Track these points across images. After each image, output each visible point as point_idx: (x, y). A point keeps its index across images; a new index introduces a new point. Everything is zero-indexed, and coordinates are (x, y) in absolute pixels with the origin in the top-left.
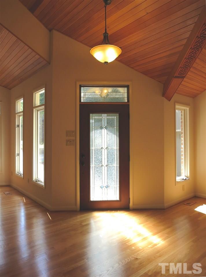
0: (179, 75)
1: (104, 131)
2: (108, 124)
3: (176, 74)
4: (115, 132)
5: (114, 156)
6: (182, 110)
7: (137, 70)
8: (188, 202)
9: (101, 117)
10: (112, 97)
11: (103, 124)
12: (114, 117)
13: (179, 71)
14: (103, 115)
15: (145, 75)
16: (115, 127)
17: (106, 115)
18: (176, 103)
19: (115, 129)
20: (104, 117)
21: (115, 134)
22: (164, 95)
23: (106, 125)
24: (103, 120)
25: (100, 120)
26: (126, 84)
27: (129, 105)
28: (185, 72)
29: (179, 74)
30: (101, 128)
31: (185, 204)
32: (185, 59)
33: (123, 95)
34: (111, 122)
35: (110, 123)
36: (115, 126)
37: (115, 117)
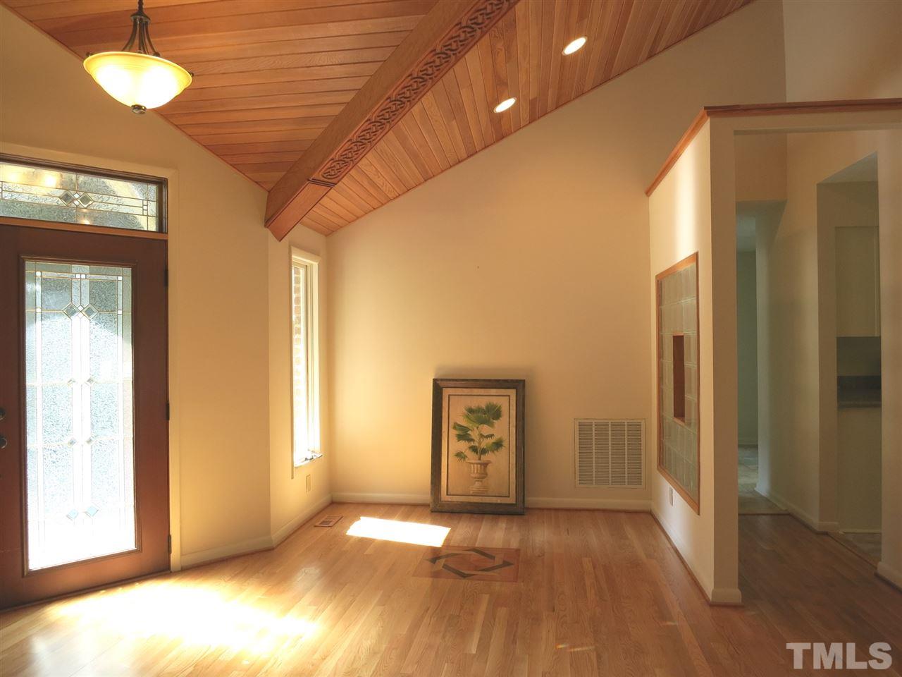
0: (323, 177)
1: (81, 322)
2: (93, 302)
3: (318, 175)
4: (120, 328)
5: (117, 405)
6: (301, 265)
7: (195, 137)
8: (323, 519)
9: (67, 275)
10: (103, 208)
11: (76, 299)
12: (115, 278)
13: (325, 169)
14: (75, 267)
15: (218, 155)
16: (120, 312)
17: (86, 268)
18: (294, 249)
19: (120, 317)
20: (81, 275)
21: (120, 333)
22: (268, 222)
23: (86, 303)
24: (76, 285)
25: (66, 286)
26: (159, 175)
27: (166, 242)
28: (339, 174)
29: (325, 176)
30: (70, 312)
31: (317, 524)
32: (348, 141)
33: (145, 208)
34: (104, 293)
35: (100, 296)
36: (120, 307)
37: (120, 278)
